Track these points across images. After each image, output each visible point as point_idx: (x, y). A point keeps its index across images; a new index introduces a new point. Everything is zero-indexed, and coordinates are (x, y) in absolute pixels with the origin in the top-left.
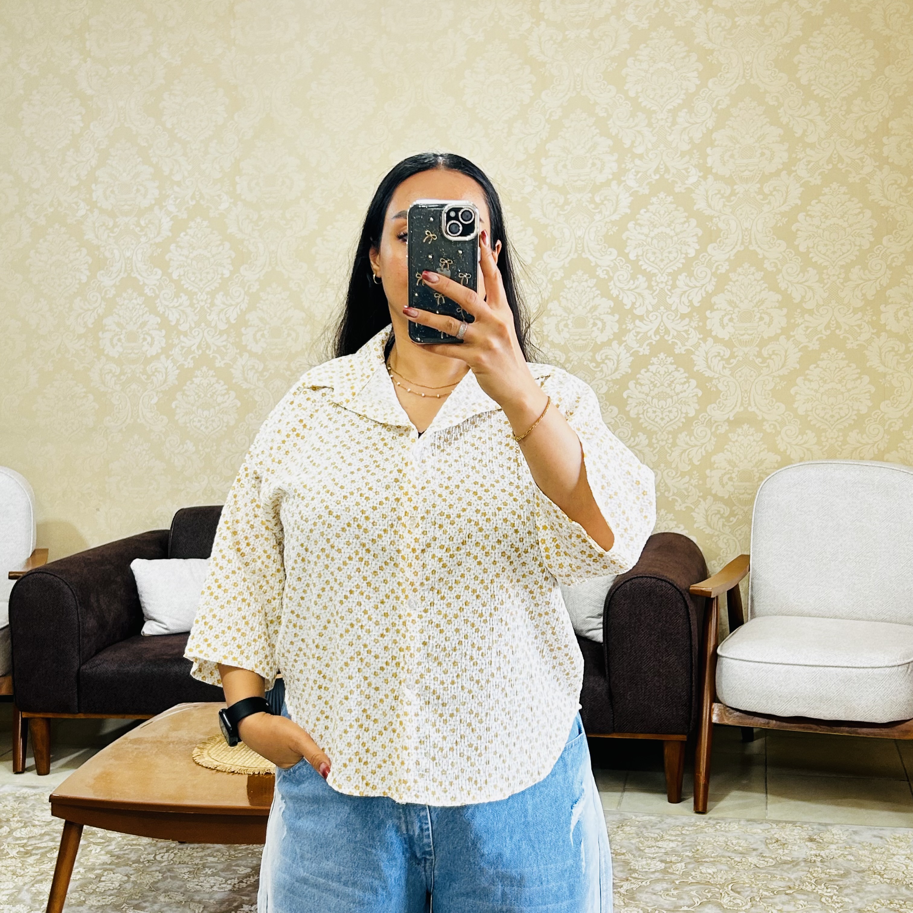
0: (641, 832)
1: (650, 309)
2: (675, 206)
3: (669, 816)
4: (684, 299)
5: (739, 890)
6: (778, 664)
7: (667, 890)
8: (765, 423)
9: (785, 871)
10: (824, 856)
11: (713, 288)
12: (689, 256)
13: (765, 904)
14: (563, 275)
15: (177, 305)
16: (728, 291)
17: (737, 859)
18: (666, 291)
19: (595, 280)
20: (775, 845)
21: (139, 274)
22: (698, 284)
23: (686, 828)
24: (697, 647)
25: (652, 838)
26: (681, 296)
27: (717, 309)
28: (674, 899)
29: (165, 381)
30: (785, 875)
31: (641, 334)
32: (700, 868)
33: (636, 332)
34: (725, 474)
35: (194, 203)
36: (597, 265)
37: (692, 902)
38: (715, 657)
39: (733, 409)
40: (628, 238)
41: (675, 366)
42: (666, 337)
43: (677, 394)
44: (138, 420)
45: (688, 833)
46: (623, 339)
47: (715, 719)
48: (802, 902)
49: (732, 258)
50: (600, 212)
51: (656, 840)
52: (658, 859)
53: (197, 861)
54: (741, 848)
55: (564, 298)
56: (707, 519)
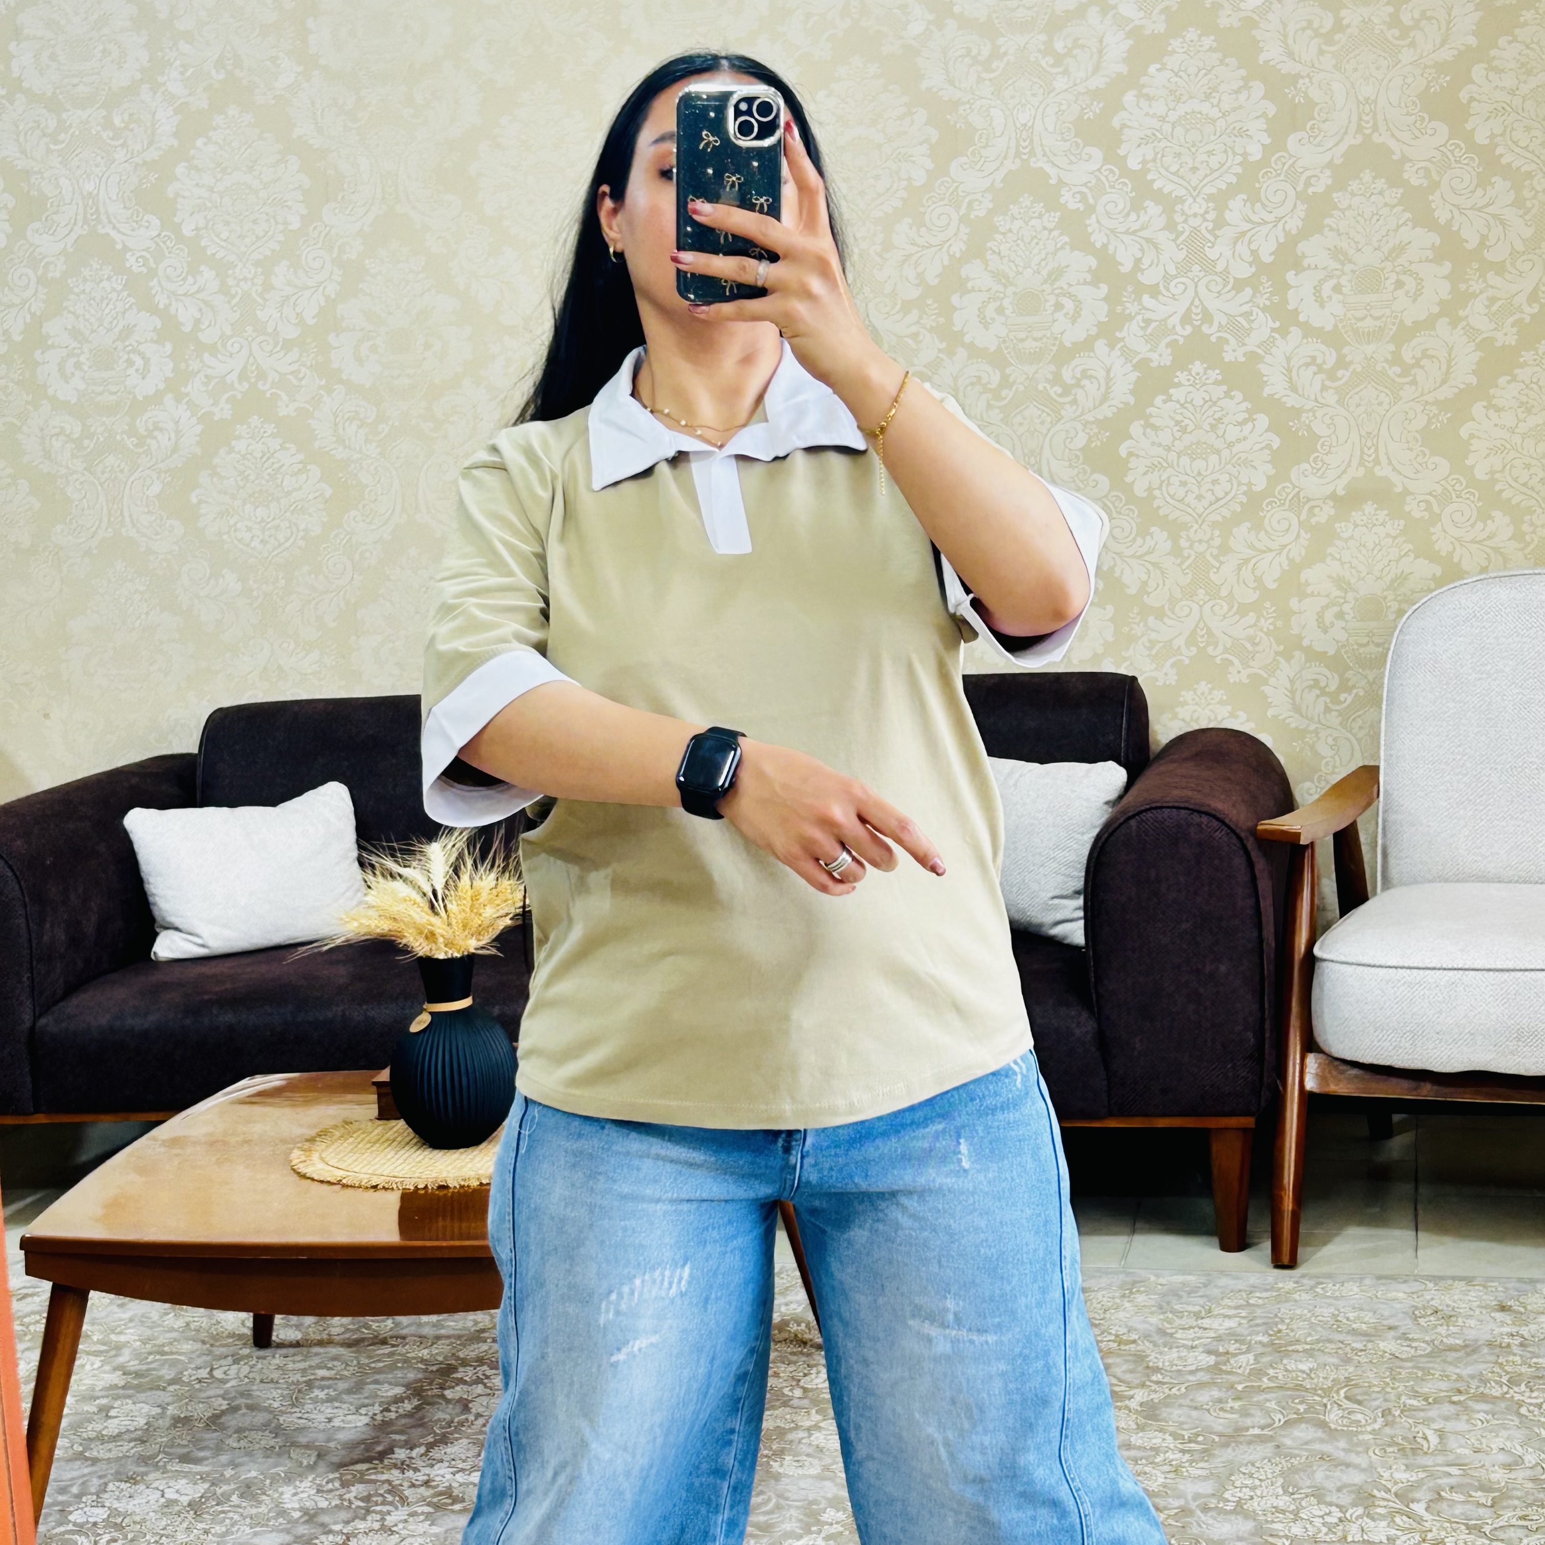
0: (1168, 1303)
1: (1173, 272)
2: (1219, 55)
3: (1222, 1273)
4: (1242, 249)
5: (1359, 1398)
6: (1434, 969)
7: (1220, 1401)
8: (1408, 499)
9: (1450, 1363)
10: (1526, 1336)
11: (1300, 224)
12: (1252, 159)
13: (1411, 1421)
14: (991, 206)
15: (194, 289)
16: (1332, 229)
17: (1355, 1345)
18: (1204, 231)
19: (1058, 214)
20: (1432, 1318)
21: (114, 228)
22: (1269, 218)
23: (1258, 1294)
24: (1273, 945)
25: (1190, 1312)
26: (1235, 243)
27: (1309, 267)
28: (1235, 1416)
29: (175, 450)
30: (1450, 1369)
31: (1154, 324)
32: (1285, 1361)
33: (1144, 320)
34: (1327, 606)
35: (222, 76)
36: (1061, 183)
37: (1269, 1421)
38: (1311, 961)
39: (1344, 472)
40: (1124, 126)
41: (1225, 388)
42: (1205, 329)
43: (1230, 445)
44: (123, 530)
45: (1260, 1302)
46: (1118, 334)
47: (1311, 1084)
48: (1481, 1416)
49: (1338, 161)
50: (1066, 72)
51: (1197, 1315)
52: (1201, 1349)
53: (298, 1377)
54: (1364, 1326)
55: (994, 252)
56: (1293, 699)
